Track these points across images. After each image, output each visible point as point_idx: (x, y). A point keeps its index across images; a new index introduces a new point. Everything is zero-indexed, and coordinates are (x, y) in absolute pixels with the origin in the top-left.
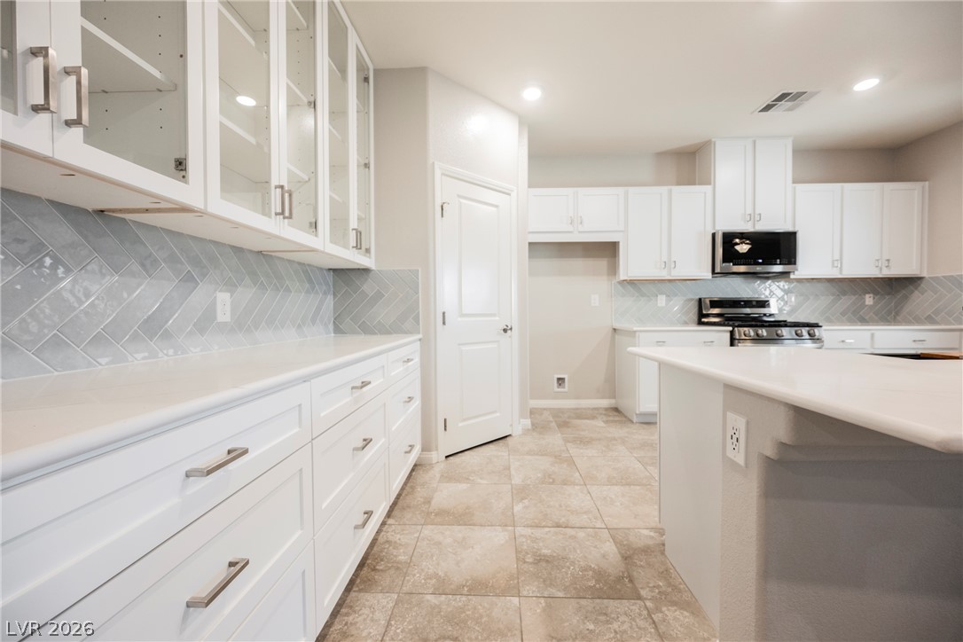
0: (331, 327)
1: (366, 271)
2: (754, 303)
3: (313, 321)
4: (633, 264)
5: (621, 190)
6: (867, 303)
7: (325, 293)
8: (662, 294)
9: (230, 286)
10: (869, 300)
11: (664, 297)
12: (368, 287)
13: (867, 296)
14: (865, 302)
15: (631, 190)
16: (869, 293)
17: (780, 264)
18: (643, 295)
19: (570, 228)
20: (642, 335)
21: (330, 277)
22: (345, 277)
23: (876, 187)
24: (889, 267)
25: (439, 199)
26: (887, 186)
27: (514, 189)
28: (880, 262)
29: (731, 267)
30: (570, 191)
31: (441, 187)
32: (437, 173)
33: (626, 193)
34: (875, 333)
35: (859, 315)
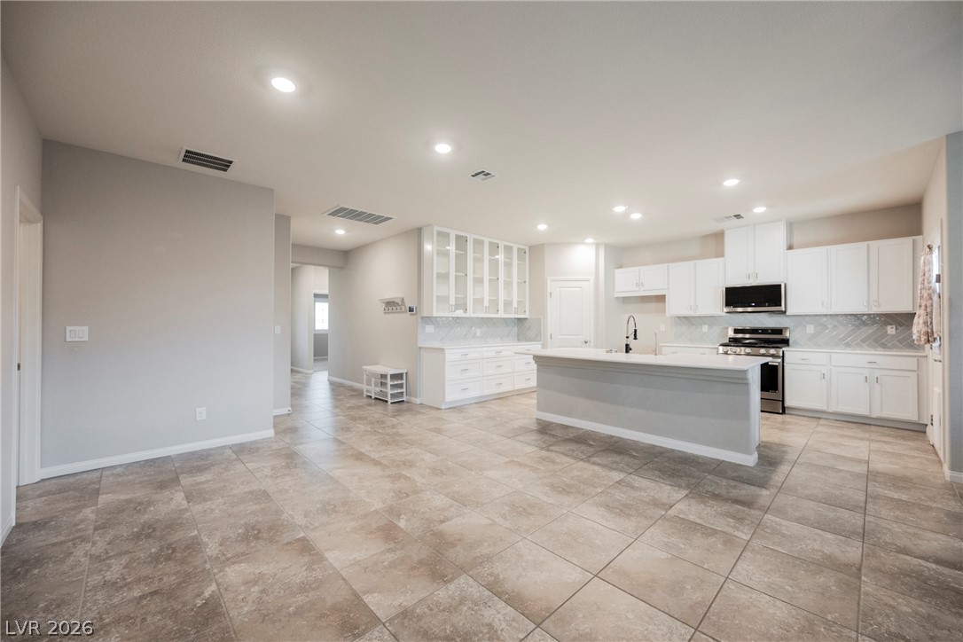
0: (516, 339)
1: (526, 319)
2: (770, 331)
4: (675, 307)
5: (665, 266)
6: (889, 333)
7: (513, 327)
8: (706, 324)
9: (481, 327)
10: (891, 330)
11: (707, 326)
12: (527, 324)
13: (889, 327)
14: (886, 331)
15: (672, 265)
16: (892, 325)
17: (768, 306)
18: (693, 325)
19: (637, 289)
21: (516, 322)
22: (521, 320)
23: (863, 245)
24: (879, 306)
25: (549, 291)
26: (874, 244)
27: (592, 278)
28: (868, 302)
29: (731, 309)
30: (637, 269)
31: (551, 286)
32: (549, 281)
33: (668, 267)
34: (833, 355)
35: (880, 342)
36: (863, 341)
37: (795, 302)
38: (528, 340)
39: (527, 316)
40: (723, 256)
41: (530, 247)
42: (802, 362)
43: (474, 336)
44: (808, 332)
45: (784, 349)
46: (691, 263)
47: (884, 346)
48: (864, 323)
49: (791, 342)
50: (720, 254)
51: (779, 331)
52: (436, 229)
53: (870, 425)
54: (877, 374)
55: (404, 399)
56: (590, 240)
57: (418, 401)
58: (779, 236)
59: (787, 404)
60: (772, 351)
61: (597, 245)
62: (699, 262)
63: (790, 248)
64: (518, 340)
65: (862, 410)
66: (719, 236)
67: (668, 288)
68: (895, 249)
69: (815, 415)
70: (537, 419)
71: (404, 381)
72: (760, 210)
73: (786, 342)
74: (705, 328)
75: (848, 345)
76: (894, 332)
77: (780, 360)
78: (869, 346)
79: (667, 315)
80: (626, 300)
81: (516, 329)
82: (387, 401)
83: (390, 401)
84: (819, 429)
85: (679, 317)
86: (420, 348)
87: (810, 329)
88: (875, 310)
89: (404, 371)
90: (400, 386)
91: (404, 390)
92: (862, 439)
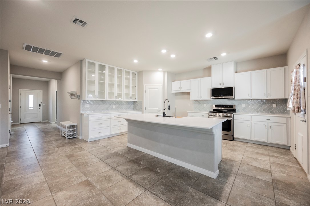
0: (133, 109)
1: (136, 101)
2: (228, 106)
3: (129, 108)
4: (194, 97)
6: (274, 107)
7: (132, 104)
8: (205, 103)
9: (115, 105)
10: (274, 106)
12: (137, 104)
13: (274, 105)
14: (273, 106)
16: (275, 104)
17: (228, 96)
18: (200, 104)
19: (180, 89)
20: (188, 113)
21: (133, 102)
22: (135, 102)
23: (264, 71)
24: (270, 96)
25: (145, 90)
26: (269, 70)
27: (162, 85)
28: (266, 94)
29: (214, 97)
30: (179, 82)
31: (145, 88)
32: (145, 86)
33: (191, 81)
34: (252, 116)
35: (271, 111)
36: (264, 110)
37: (238, 95)
38: (137, 110)
39: (136, 100)
40: (211, 76)
41: (138, 72)
42: (240, 119)
43: (112, 108)
44: (243, 107)
45: (233, 114)
46: (199, 79)
47: (272, 112)
48: (264, 103)
49: (236, 111)
50: (210, 75)
51: (232, 106)
52: (87, 60)
53: (267, 146)
54: (270, 124)
55: (76, 136)
56: (160, 69)
57: (80, 138)
58: (232, 68)
59: (235, 136)
60: (229, 115)
61: (164, 72)
62: (202, 78)
63: (236, 72)
64: (134, 110)
65: (264, 140)
66: (209, 68)
67: (191, 89)
68: (277, 72)
69: (245, 142)
70: (127, 147)
71: (76, 129)
72: (224, 54)
73: (234, 111)
74: (205, 105)
75: (258, 112)
76: (276, 107)
77: (232, 118)
78: (266, 112)
79: (190, 100)
80: (177, 94)
81: (133, 106)
82: (66, 138)
83: (67, 138)
84: (248, 149)
85: (195, 101)
86: (82, 114)
87: (244, 105)
88: (268, 98)
89: (76, 124)
90: (74, 131)
91: (76, 133)
92: (265, 155)
